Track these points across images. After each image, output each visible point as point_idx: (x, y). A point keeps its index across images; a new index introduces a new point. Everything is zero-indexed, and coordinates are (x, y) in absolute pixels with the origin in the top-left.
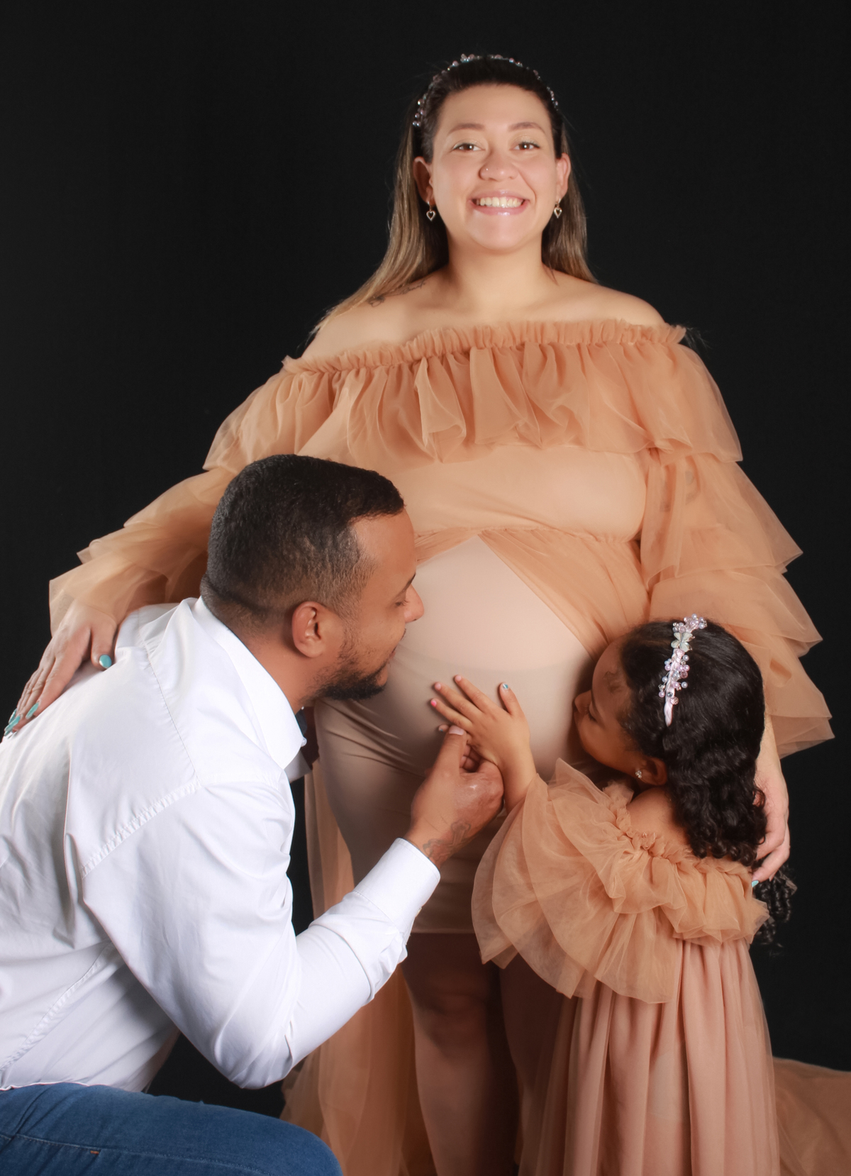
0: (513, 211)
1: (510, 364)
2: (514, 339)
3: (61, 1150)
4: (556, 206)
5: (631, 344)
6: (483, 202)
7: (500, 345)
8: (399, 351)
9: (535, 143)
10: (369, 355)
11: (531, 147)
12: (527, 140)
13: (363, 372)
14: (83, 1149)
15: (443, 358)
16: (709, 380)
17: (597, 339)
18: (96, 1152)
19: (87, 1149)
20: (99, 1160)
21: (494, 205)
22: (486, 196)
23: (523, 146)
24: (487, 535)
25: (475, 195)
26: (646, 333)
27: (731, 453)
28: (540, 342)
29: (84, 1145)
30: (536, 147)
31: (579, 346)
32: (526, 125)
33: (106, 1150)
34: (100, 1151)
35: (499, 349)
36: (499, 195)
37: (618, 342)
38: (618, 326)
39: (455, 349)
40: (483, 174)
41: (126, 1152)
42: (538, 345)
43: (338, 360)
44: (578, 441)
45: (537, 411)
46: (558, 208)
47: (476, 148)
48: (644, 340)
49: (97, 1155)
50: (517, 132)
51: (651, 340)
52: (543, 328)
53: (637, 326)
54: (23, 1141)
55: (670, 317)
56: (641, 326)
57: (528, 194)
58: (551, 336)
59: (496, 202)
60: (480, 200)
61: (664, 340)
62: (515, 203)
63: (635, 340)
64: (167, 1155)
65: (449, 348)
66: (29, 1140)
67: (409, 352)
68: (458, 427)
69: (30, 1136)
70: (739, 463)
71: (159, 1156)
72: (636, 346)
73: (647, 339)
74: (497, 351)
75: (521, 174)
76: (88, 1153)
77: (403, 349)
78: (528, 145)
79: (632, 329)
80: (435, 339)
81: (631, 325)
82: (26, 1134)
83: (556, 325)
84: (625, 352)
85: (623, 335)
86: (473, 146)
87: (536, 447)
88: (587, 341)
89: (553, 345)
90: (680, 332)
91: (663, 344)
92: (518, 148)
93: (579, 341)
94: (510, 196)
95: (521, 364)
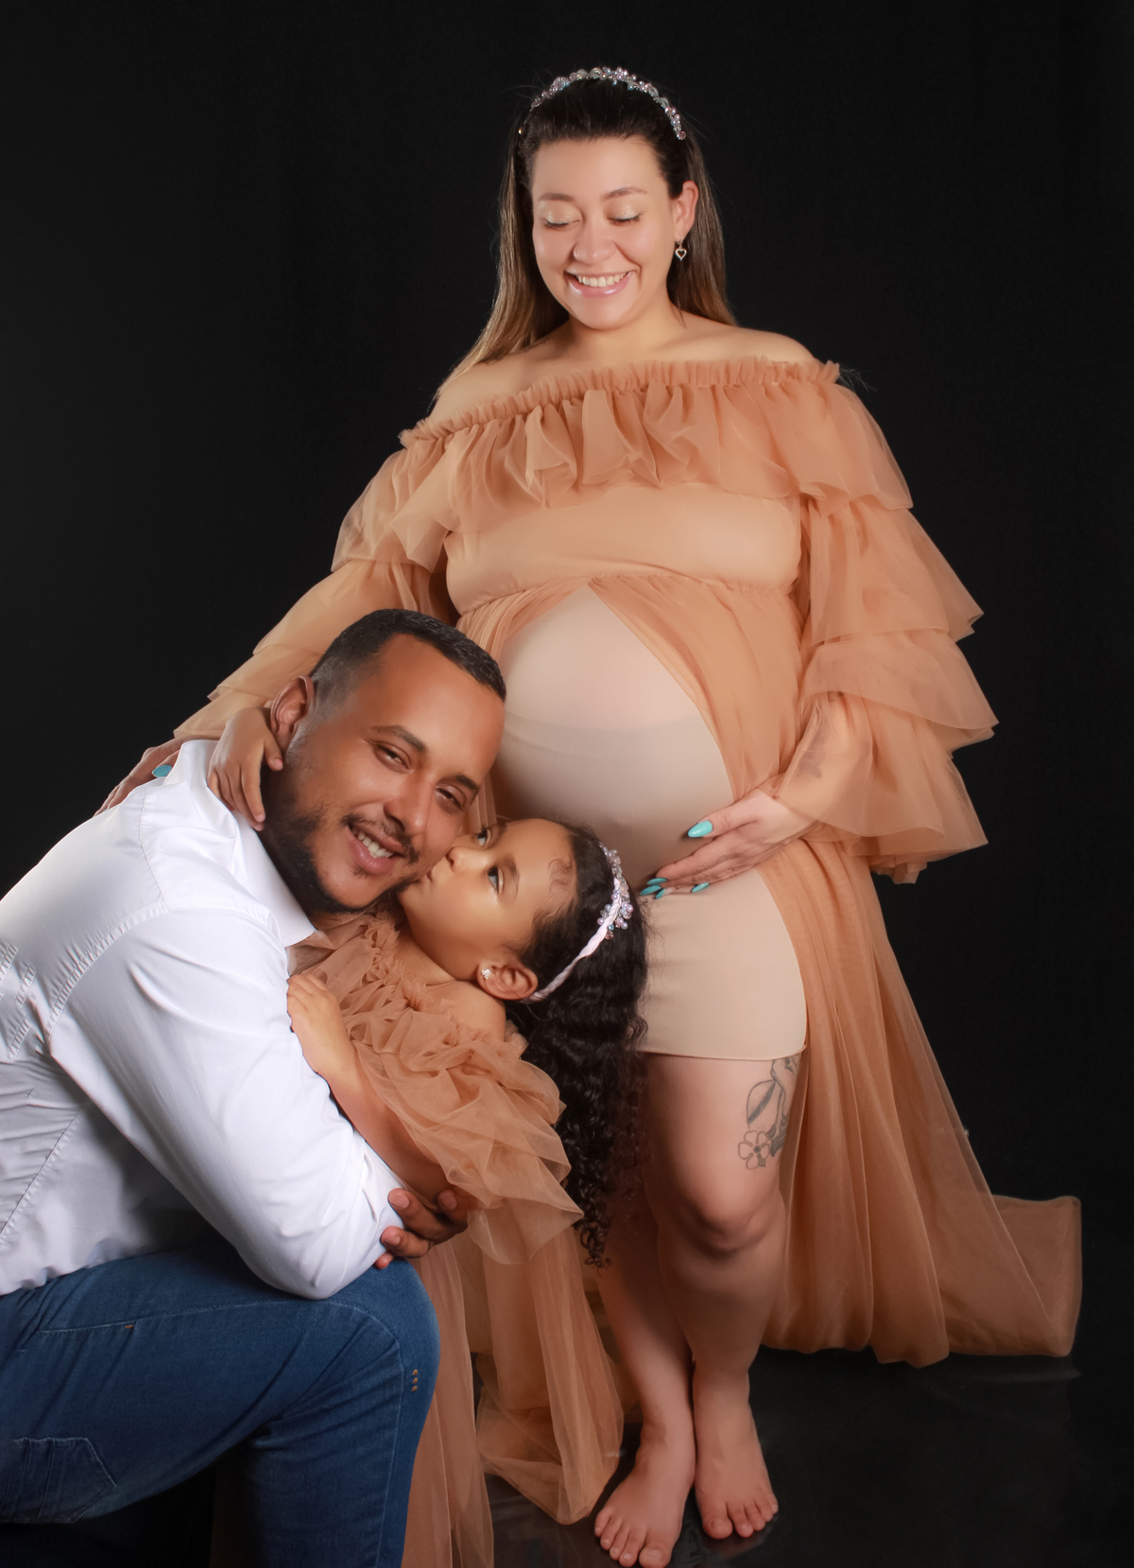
1: (629, 406)
2: (638, 381)
3: (91, 1335)
4: (677, 246)
5: (775, 384)
7: (622, 387)
8: (512, 401)
10: (481, 410)
13: (475, 427)
14: (115, 1327)
15: (559, 407)
16: (869, 420)
17: (734, 381)
18: (130, 1326)
19: (120, 1326)
20: (136, 1334)
24: (596, 584)
26: (792, 372)
27: (899, 499)
28: (666, 382)
29: (116, 1322)
31: (713, 388)
33: (141, 1320)
34: (135, 1323)
35: (619, 391)
37: (760, 382)
38: (758, 366)
39: (572, 393)
41: (165, 1316)
42: (665, 386)
43: (451, 422)
44: (708, 479)
45: (654, 447)
46: (680, 249)
48: (790, 379)
49: (133, 1328)
51: (798, 378)
52: (671, 369)
53: (781, 363)
54: (45, 1338)
55: (821, 353)
56: (785, 362)
58: (681, 375)
61: (814, 378)
63: (780, 380)
64: (213, 1307)
65: (565, 394)
66: (51, 1334)
67: (523, 402)
68: (565, 464)
69: (52, 1330)
70: (911, 510)
71: (203, 1310)
72: (781, 386)
73: (793, 378)
74: (617, 393)
76: (122, 1329)
77: (516, 398)
79: (776, 368)
80: (550, 384)
81: (774, 363)
82: (46, 1328)
83: (688, 365)
84: (767, 393)
85: (765, 374)
87: (654, 486)
88: (723, 382)
89: (682, 386)
90: (833, 369)
91: (812, 382)
93: (713, 381)
95: (643, 402)
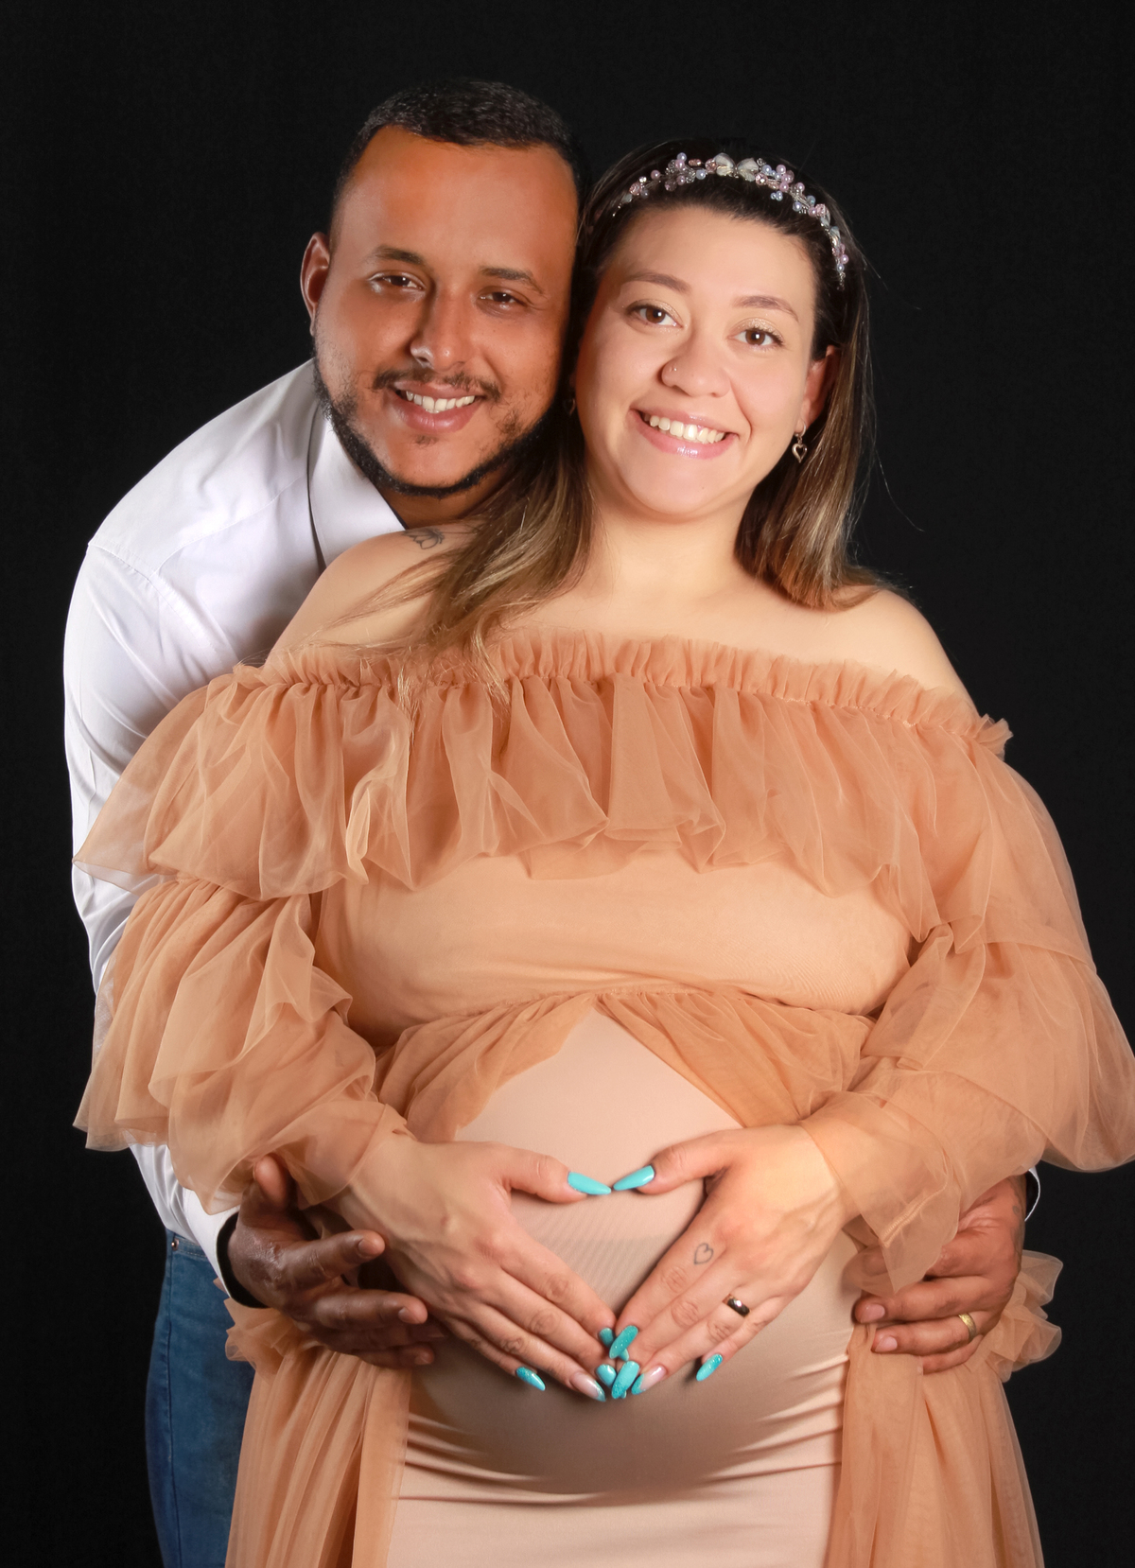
0: (708, 451)
5: (908, 725)
6: (654, 422)
7: (661, 679)
9: (775, 334)
11: (768, 340)
12: (763, 325)
15: (551, 684)
17: (846, 699)
21: (673, 433)
22: (661, 415)
23: (754, 336)
25: (644, 406)
28: (737, 688)
30: (777, 341)
31: (815, 707)
32: (768, 302)
35: (657, 688)
36: (686, 420)
39: (576, 672)
40: (666, 378)
42: (737, 694)
46: (796, 444)
47: (667, 321)
48: (933, 724)
50: (749, 310)
57: (738, 424)
59: (678, 429)
60: (650, 416)
62: (714, 437)
63: (918, 719)
65: (563, 668)
72: (917, 729)
74: (654, 690)
75: (735, 391)
78: (763, 334)
86: (664, 313)
88: (828, 702)
89: (761, 697)
92: (742, 337)
93: (813, 696)
94: (702, 424)
